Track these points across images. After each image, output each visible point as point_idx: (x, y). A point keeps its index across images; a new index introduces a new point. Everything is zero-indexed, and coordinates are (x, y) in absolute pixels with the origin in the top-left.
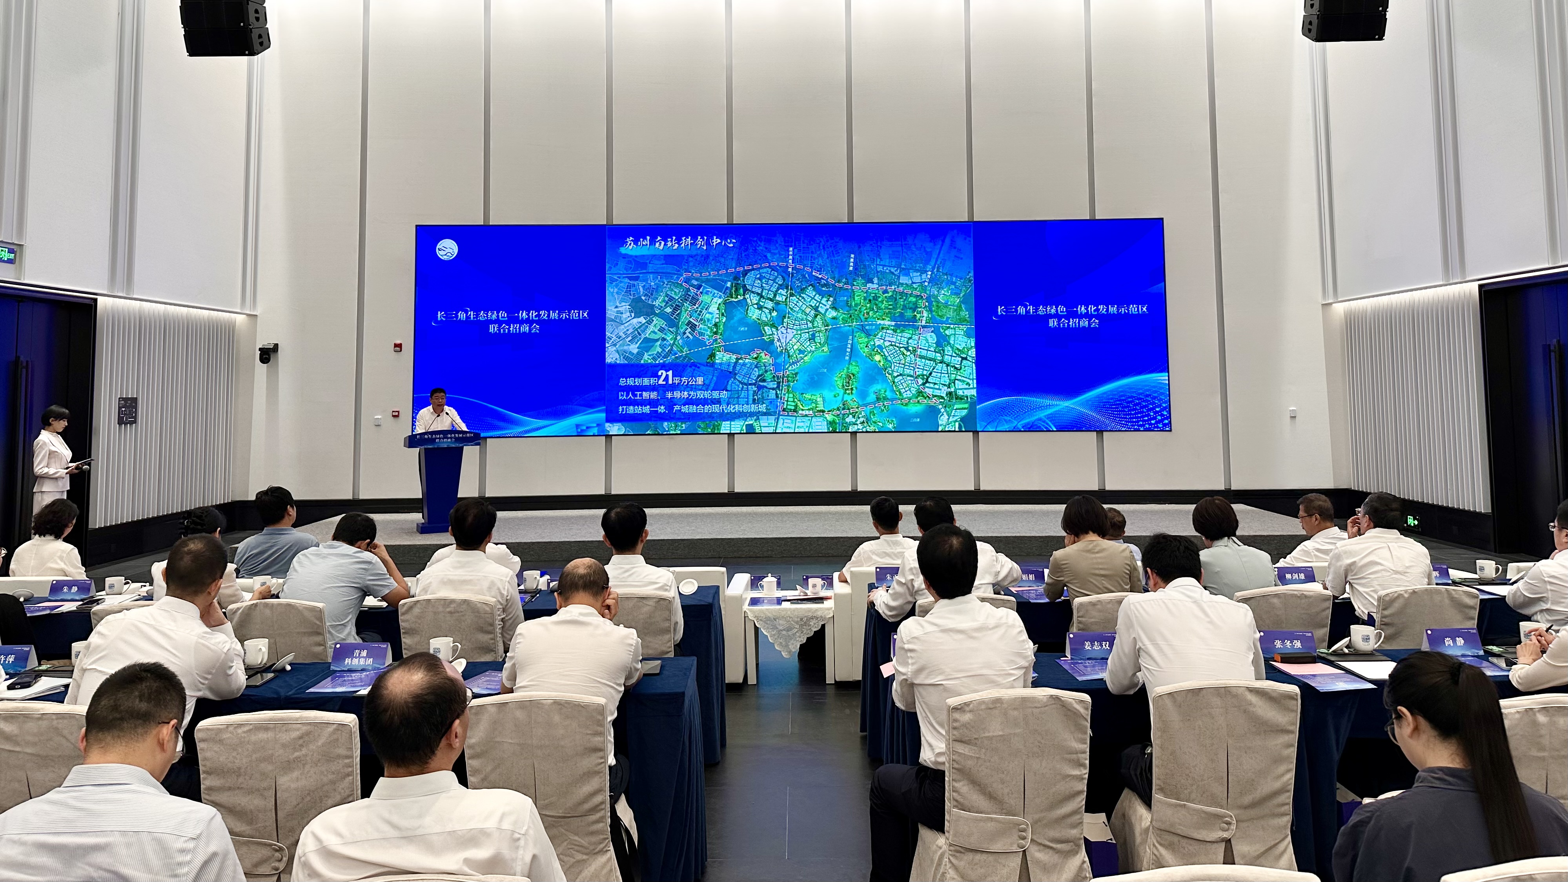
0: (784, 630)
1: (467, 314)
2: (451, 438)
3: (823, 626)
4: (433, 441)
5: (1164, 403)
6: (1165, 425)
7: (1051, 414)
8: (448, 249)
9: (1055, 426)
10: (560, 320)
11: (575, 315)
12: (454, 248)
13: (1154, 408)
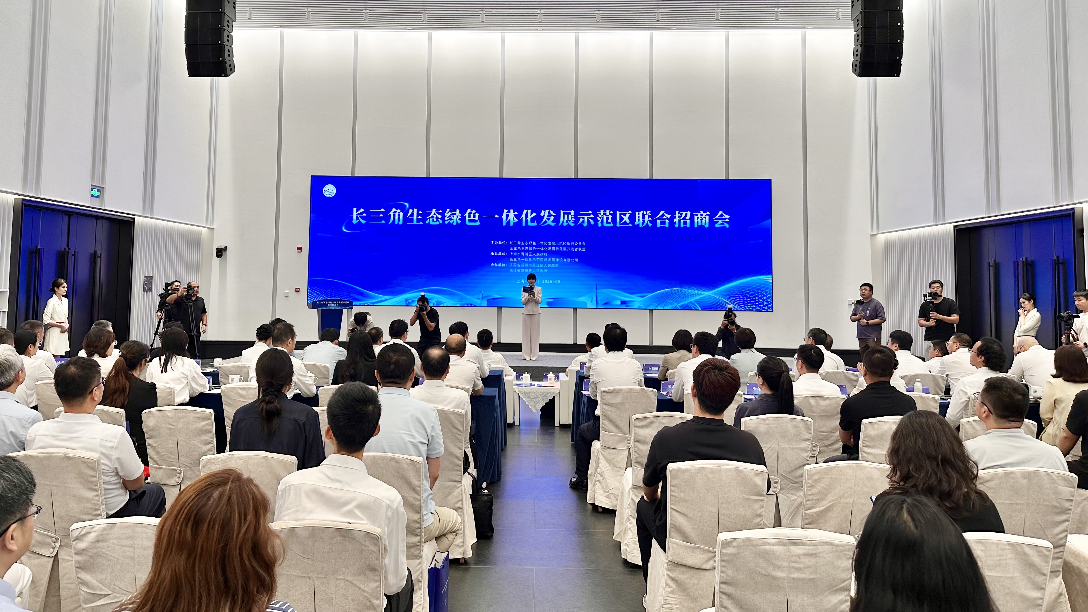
0: (534, 399)
3: (554, 397)
4: (326, 305)
5: (769, 294)
6: (769, 308)
7: (698, 300)
8: (330, 190)
9: (701, 307)
12: (333, 190)
13: (762, 297)
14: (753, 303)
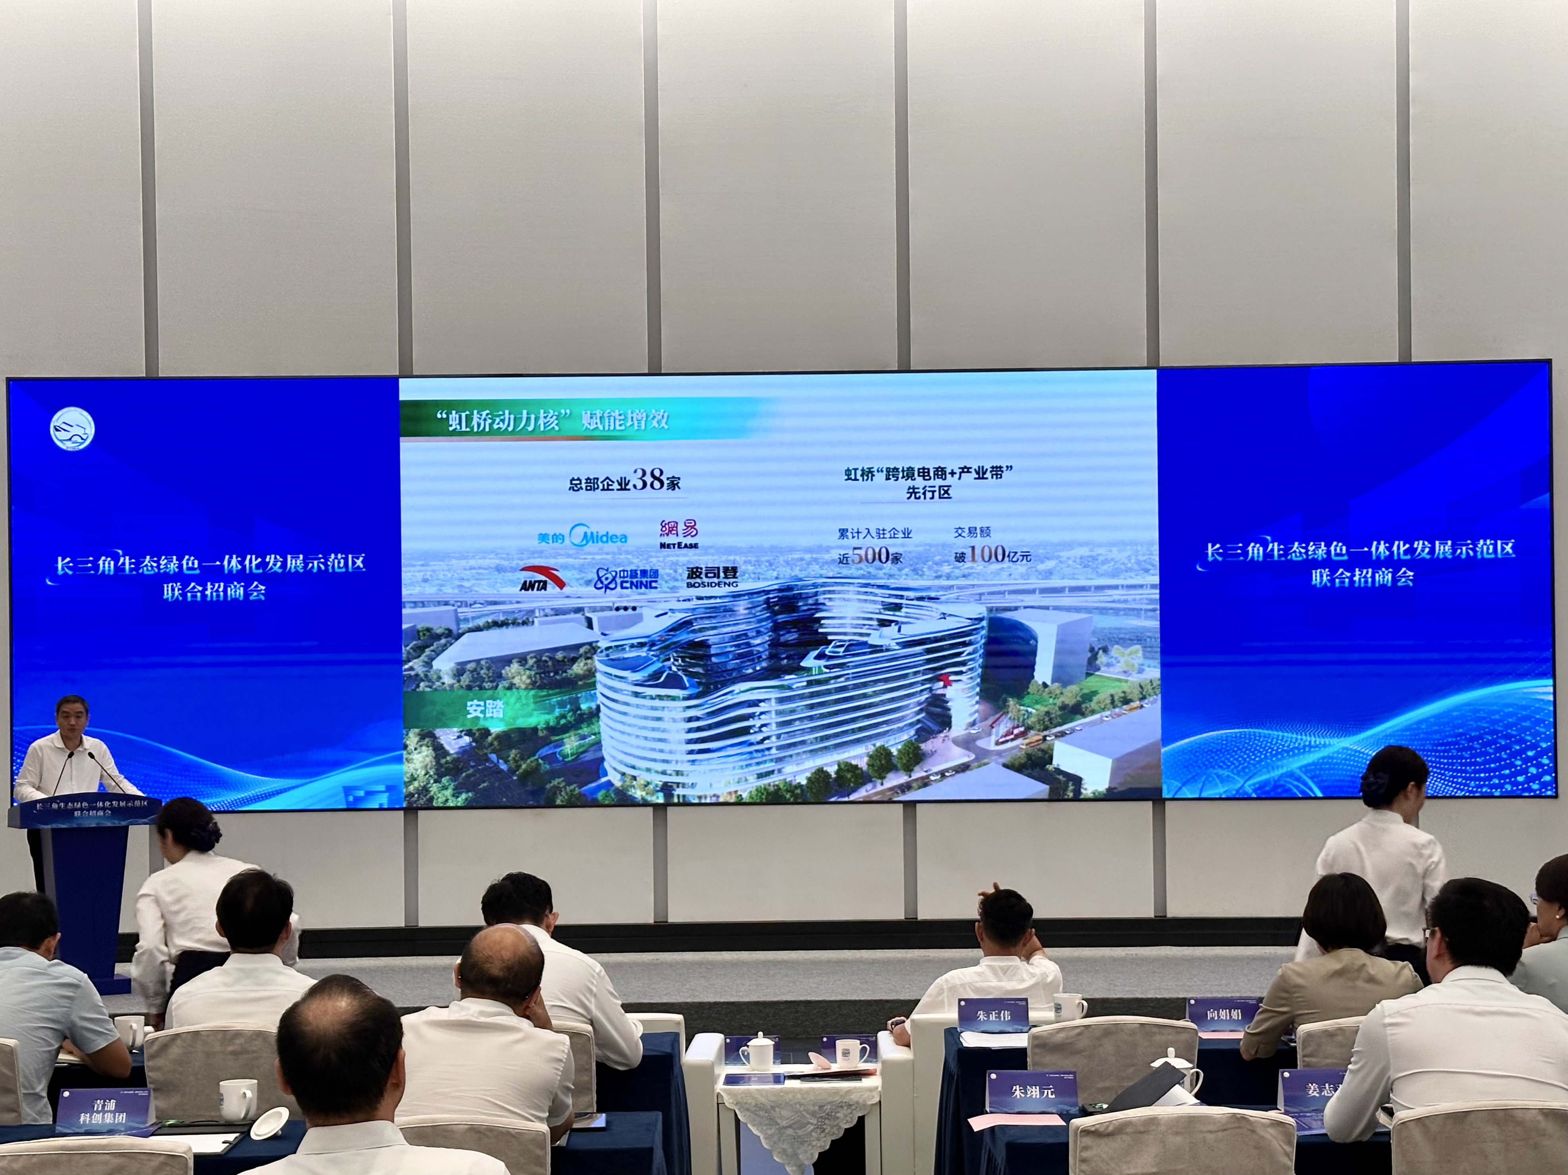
0: (790, 1127)
1: (116, 561)
2: (104, 809)
3: (861, 1120)
4: (68, 814)
5: (1543, 740)
6: (1544, 785)
7: (1314, 764)
8: (73, 428)
9: (1321, 789)
10: (308, 573)
11: (337, 562)
12: (86, 425)
13: (1523, 751)
14: (1494, 770)
